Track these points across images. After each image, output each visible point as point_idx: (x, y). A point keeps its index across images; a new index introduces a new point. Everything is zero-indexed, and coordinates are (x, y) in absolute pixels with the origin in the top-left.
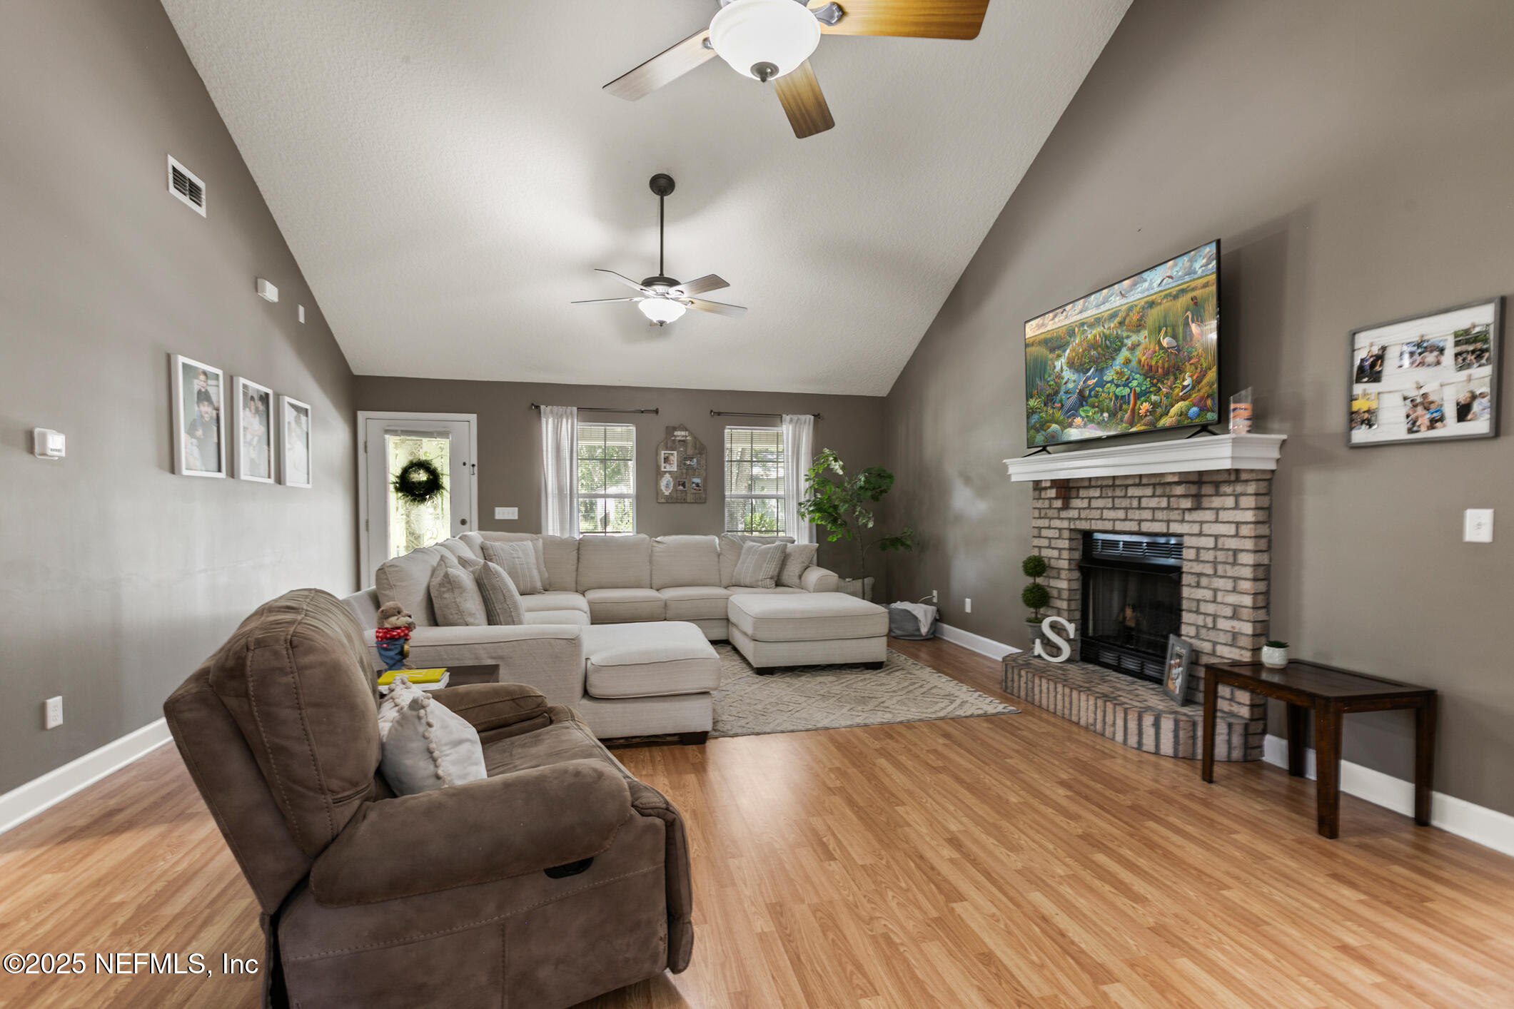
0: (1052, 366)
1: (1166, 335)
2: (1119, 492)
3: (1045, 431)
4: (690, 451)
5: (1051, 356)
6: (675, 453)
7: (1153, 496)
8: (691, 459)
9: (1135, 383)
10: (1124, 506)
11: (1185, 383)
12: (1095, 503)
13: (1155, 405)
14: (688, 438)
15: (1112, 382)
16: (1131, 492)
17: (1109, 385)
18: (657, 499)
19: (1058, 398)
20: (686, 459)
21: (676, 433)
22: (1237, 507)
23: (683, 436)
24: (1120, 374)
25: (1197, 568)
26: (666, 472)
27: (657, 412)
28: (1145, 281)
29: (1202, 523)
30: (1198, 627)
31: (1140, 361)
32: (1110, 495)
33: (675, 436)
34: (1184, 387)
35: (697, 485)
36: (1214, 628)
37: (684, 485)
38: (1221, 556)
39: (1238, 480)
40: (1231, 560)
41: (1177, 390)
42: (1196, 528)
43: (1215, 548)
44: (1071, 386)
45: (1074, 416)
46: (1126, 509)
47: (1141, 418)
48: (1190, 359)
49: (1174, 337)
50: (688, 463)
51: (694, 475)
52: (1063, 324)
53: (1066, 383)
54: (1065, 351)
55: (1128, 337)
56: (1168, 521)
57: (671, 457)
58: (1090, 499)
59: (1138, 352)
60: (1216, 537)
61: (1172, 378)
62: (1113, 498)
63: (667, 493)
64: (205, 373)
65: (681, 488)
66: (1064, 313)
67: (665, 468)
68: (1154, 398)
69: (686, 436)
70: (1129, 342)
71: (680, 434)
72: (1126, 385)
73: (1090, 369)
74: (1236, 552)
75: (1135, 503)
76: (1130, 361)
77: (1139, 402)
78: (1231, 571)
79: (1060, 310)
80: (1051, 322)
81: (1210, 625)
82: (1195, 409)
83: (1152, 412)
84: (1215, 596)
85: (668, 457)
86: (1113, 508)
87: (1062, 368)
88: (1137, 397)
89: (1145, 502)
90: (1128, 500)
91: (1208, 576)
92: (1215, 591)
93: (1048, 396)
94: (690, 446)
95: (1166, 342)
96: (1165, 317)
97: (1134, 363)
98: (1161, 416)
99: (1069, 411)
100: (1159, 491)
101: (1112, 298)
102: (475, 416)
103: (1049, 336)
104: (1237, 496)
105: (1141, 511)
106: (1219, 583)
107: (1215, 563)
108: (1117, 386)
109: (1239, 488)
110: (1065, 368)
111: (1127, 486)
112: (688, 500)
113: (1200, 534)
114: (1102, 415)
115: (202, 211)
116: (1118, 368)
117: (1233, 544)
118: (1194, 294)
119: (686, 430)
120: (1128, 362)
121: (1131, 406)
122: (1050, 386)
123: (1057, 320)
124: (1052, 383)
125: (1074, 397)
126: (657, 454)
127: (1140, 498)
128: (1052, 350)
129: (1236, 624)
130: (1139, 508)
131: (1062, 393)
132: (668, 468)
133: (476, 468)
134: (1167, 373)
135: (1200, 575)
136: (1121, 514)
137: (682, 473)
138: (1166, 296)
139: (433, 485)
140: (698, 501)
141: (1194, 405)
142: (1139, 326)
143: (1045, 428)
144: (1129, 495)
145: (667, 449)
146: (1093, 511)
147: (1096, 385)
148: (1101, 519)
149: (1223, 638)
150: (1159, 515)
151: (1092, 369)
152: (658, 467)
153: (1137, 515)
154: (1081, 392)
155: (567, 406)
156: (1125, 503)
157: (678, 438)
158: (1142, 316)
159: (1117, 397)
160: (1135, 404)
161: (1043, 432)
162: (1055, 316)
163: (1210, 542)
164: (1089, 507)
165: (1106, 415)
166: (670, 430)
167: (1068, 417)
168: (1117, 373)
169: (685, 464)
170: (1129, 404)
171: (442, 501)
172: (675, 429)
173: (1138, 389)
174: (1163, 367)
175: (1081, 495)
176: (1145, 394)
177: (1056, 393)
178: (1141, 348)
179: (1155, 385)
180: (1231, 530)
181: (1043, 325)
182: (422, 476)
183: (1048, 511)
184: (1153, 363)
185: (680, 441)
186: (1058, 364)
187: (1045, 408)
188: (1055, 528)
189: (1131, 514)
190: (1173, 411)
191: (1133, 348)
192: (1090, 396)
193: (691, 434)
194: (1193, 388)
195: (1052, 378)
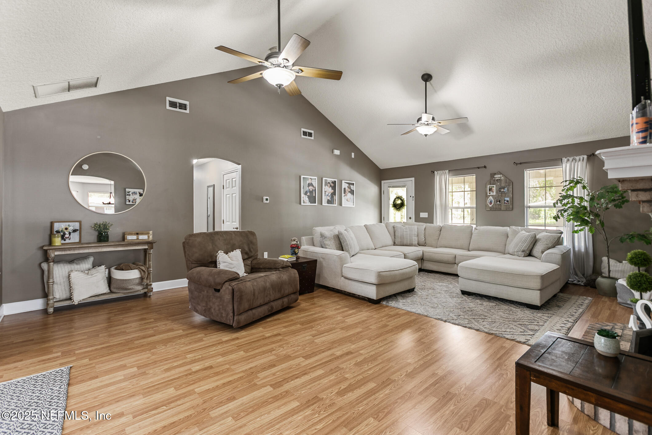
4: (503, 185)
6: (495, 186)
8: (504, 188)
14: (502, 178)
18: (486, 209)
20: (500, 188)
21: (495, 176)
23: (499, 177)
26: (490, 195)
27: (485, 167)
33: (495, 178)
35: (508, 201)
37: (500, 201)
50: (502, 190)
51: (505, 197)
57: (493, 188)
63: (490, 206)
64: (311, 179)
65: (498, 203)
67: (490, 193)
69: (501, 177)
71: (497, 177)
85: (491, 188)
94: (503, 182)
102: (414, 178)
112: (502, 209)
115: (312, 138)
119: (501, 174)
126: (486, 187)
132: (491, 194)
133: (414, 197)
137: (499, 196)
139: (402, 205)
140: (508, 209)
145: (491, 184)
152: (487, 193)
155: (444, 170)
157: (496, 179)
166: (492, 175)
169: (500, 191)
171: (404, 210)
172: (495, 174)
182: (399, 202)
185: (497, 180)
193: (504, 175)
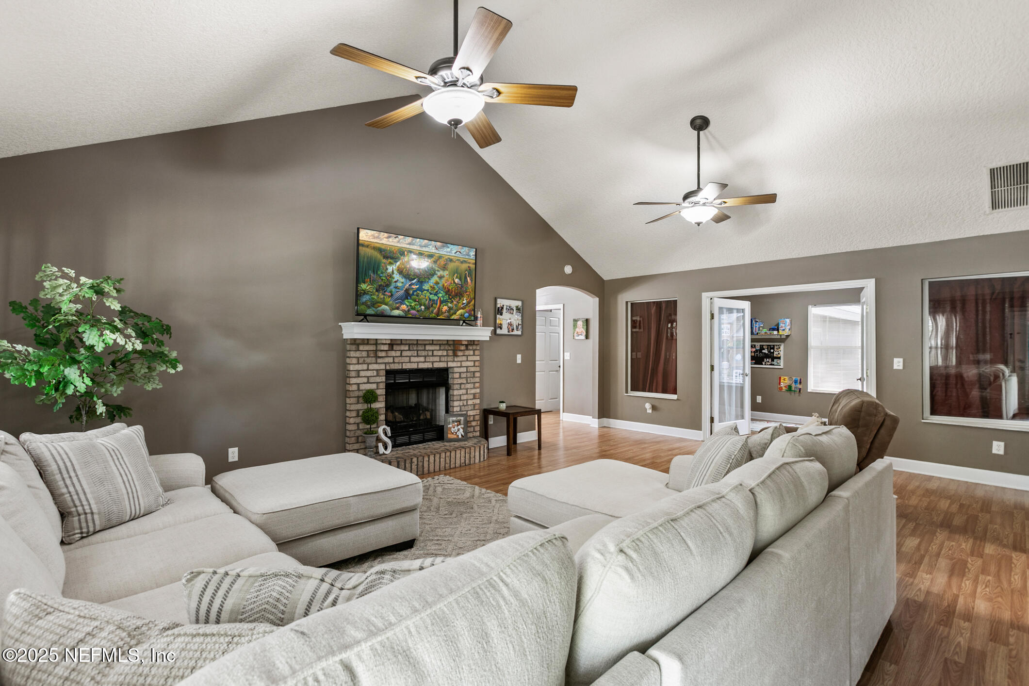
0: (385, 268)
1: (457, 278)
2: (420, 348)
3: (376, 308)
5: (384, 261)
7: (440, 350)
9: (440, 295)
10: (423, 355)
11: (464, 302)
12: (404, 354)
13: (450, 309)
15: (428, 290)
16: (428, 347)
17: (426, 292)
19: (389, 289)
22: (474, 355)
24: (433, 288)
25: (460, 381)
28: (449, 247)
29: (461, 361)
30: (460, 406)
31: (444, 285)
32: (415, 349)
34: (463, 304)
36: (467, 405)
38: (469, 375)
39: (474, 344)
40: (472, 376)
41: (460, 304)
42: (459, 364)
43: (467, 372)
44: (399, 284)
45: (402, 303)
46: (425, 356)
47: (443, 313)
48: (466, 292)
49: (460, 279)
52: (396, 245)
53: (396, 282)
54: (396, 262)
55: (438, 271)
56: (447, 362)
58: (402, 351)
59: (443, 280)
60: (467, 367)
61: (458, 298)
62: (417, 351)
66: (397, 239)
68: (450, 305)
70: (439, 273)
72: (436, 295)
73: (414, 279)
74: (474, 372)
75: (430, 353)
76: (439, 283)
77: (442, 305)
78: (472, 380)
79: (395, 236)
80: (385, 239)
81: (465, 404)
82: (467, 314)
83: (449, 311)
84: (467, 392)
86: (418, 356)
87: (393, 271)
88: (441, 302)
89: (435, 353)
90: (426, 352)
91: (464, 384)
92: (467, 389)
93: (380, 286)
95: (457, 281)
96: (457, 270)
97: (441, 285)
98: (453, 314)
99: (397, 299)
100: (442, 348)
101: (431, 247)
103: (383, 247)
104: (474, 351)
105: (433, 357)
106: (468, 386)
107: (467, 378)
108: (431, 294)
109: (474, 347)
110: (395, 272)
111: (425, 345)
113: (461, 367)
114: (420, 307)
116: (432, 285)
117: (472, 369)
118: (469, 265)
120: (437, 283)
121: (438, 306)
122: (382, 280)
123: (390, 240)
124: (384, 278)
125: (402, 292)
127: (433, 351)
128: (386, 257)
129: (474, 401)
130: (433, 355)
131: (392, 287)
134: (456, 295)
135: (461, 384)
136: (422, 359)
138: (458, 260)
141: (467, 312)
142: (444, 268)
143: (376, 306)
144: (427, 349)
146: (403, 358)
147: (417, 289)
148: (410, 362)
149: (470, 408)
150: (443, 359)
151: (415, 280)
153: (432, 359)
154: (407, 291)
156: (424, 353)
158: (446, 264)
159: (430, 299)
160: (440, 305)
161: (374, 309)
162: (389, 237)
163: (464, 370)
164: (401, 356)
165: (423, 307)
167: (396, 303)
168: (431, 287)
170: (437, 304)
173: (442, 299)
174: (455, 292)
175: (394, 349)
176: (446, 301)
177: (388, 285)
178: (444, 278)
179: (451, 299)
180: (472, 364)
181: (378, 237)
183: (366, 359)
184: (450, 288)
186: (390, 269)
187: (377, 293)
188: (373, 370)
189: (427, 359)
190: (458, 313)
191: (441, 277)
192: (413, 294)
194: (467, 305)
195: (384, 275)
